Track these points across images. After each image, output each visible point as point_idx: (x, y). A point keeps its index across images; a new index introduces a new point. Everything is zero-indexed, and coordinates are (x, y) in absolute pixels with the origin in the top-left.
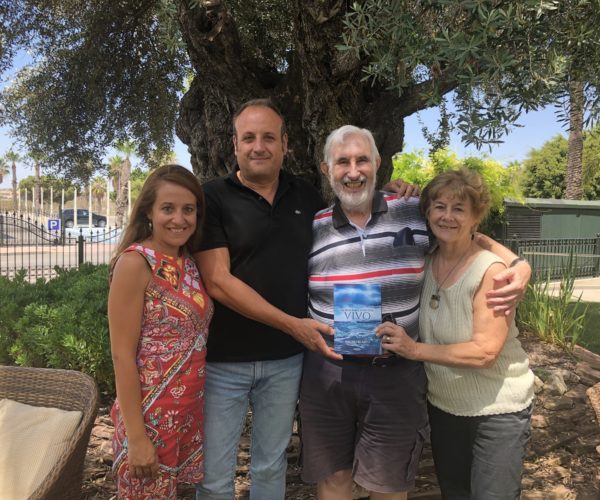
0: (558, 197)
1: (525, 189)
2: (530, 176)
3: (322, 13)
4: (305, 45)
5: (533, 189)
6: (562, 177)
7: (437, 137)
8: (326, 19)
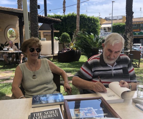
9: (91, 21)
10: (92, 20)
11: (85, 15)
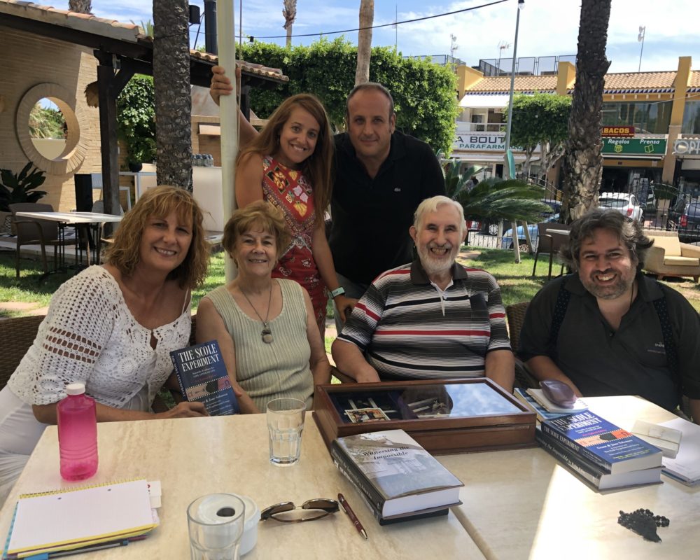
9: (417, 83)
10: (421, 79)
11: (390, 51)
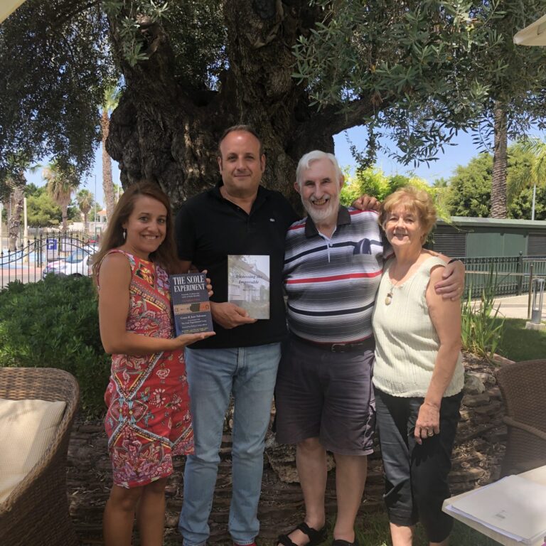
0: (485, 216)
1: (451, 207)
2: (456, 194)
3: (259, 38)
4: (242, 68)
5: (460, 208)
6: (488, 196)
7: (365, 156)
8: (263, 44)
